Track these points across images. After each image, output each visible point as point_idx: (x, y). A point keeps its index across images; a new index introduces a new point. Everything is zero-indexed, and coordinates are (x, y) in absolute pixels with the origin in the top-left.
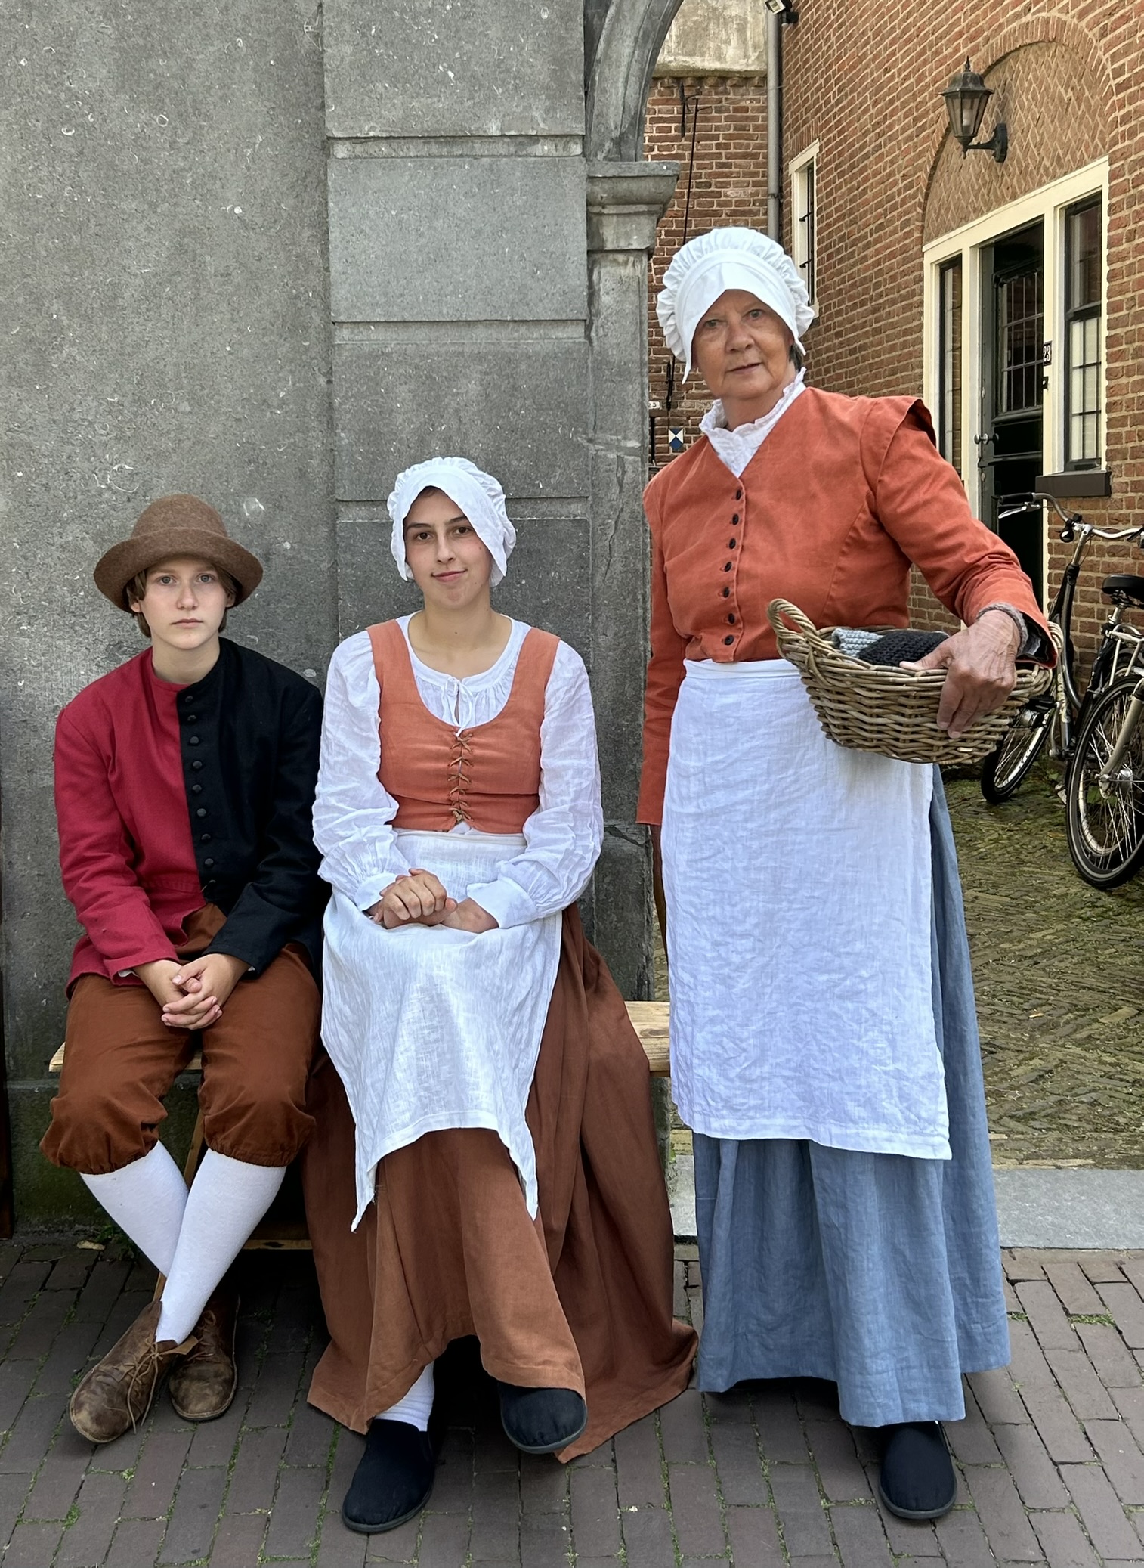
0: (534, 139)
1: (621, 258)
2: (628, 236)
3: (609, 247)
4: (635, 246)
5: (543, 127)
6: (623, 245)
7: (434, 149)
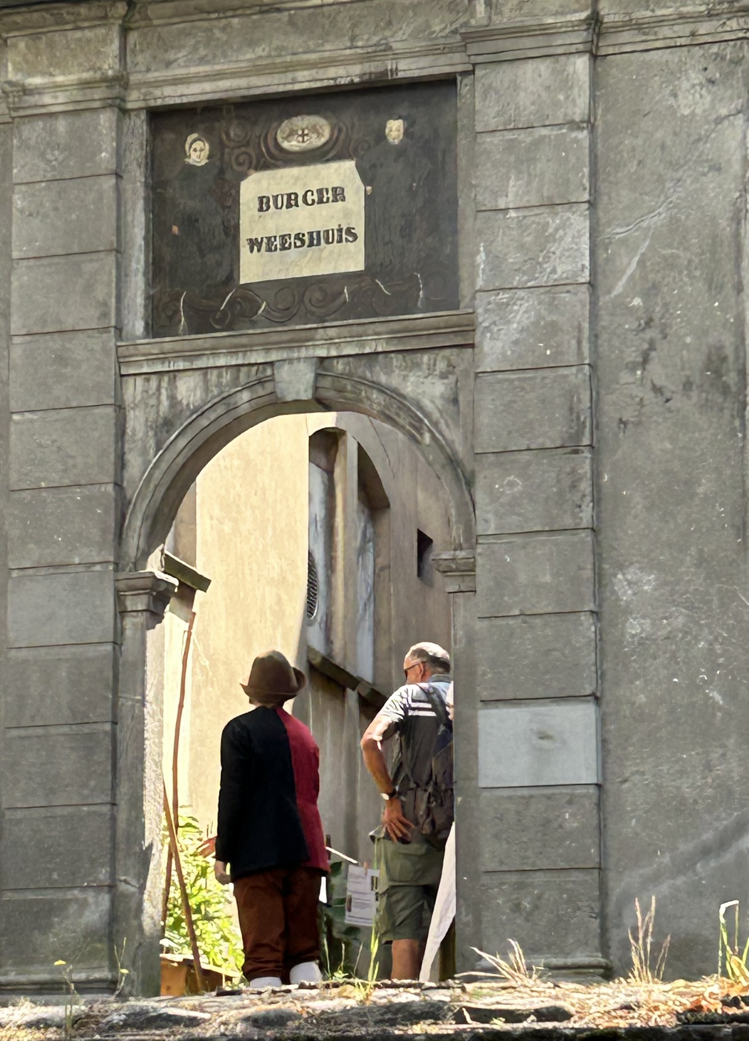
0: (94, 564)
1: (135, 614)
2: (136, 604)
3: (129, 609)
4: (140, 608)
5: (97, 559)
6: (134, 609)
7: (51, 571)
